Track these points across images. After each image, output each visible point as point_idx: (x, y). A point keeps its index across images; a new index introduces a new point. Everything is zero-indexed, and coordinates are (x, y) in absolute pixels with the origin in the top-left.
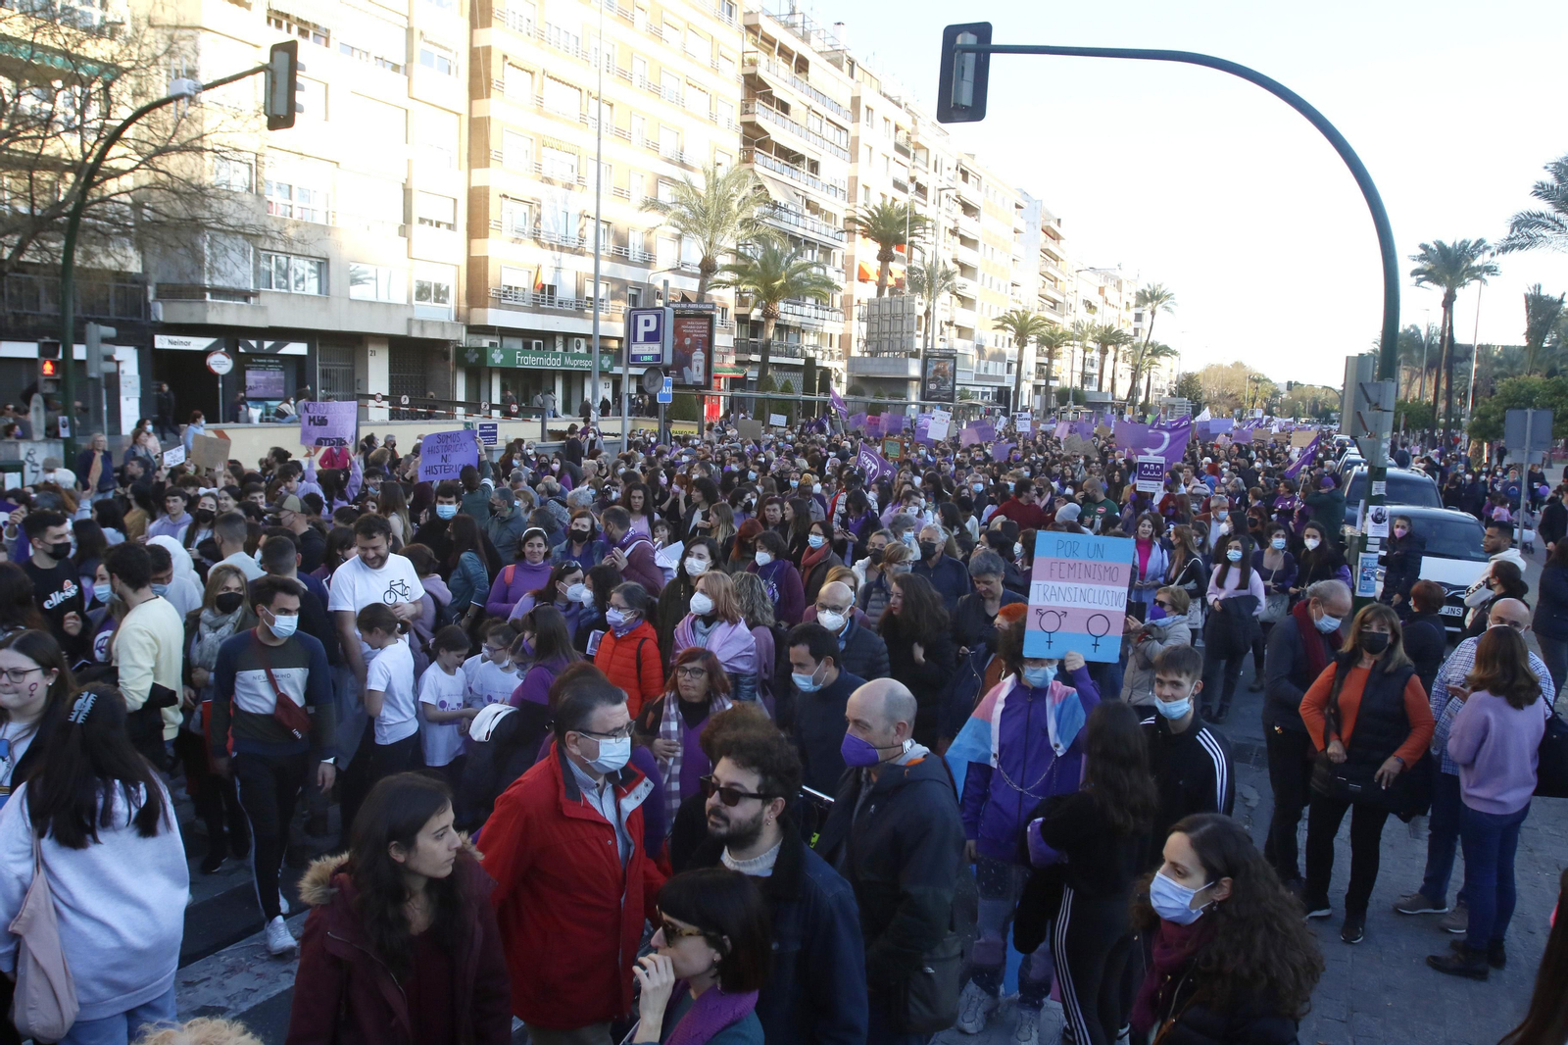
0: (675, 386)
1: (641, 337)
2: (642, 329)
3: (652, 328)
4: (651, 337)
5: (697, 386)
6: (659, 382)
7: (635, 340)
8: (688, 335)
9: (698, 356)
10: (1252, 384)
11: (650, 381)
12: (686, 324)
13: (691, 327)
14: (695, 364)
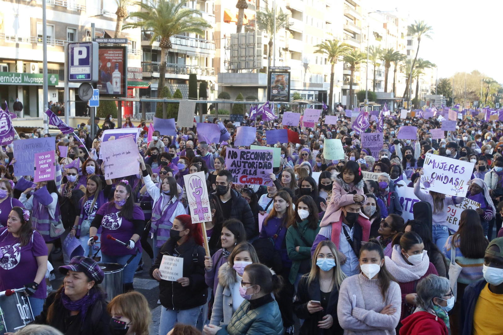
0: (101, 95)
1: (76, 62)
2: (77, 57)
3: (84, 56)
4: (84, 62)
5: (116, 95)
6: (89, 93)
7: (72, 64)
8: (109, 60)
9: (116, 74)
10: (487, 85)
11: (84, 92)
12: (107, 53)
13: (111, 55)
14: (114, 80)
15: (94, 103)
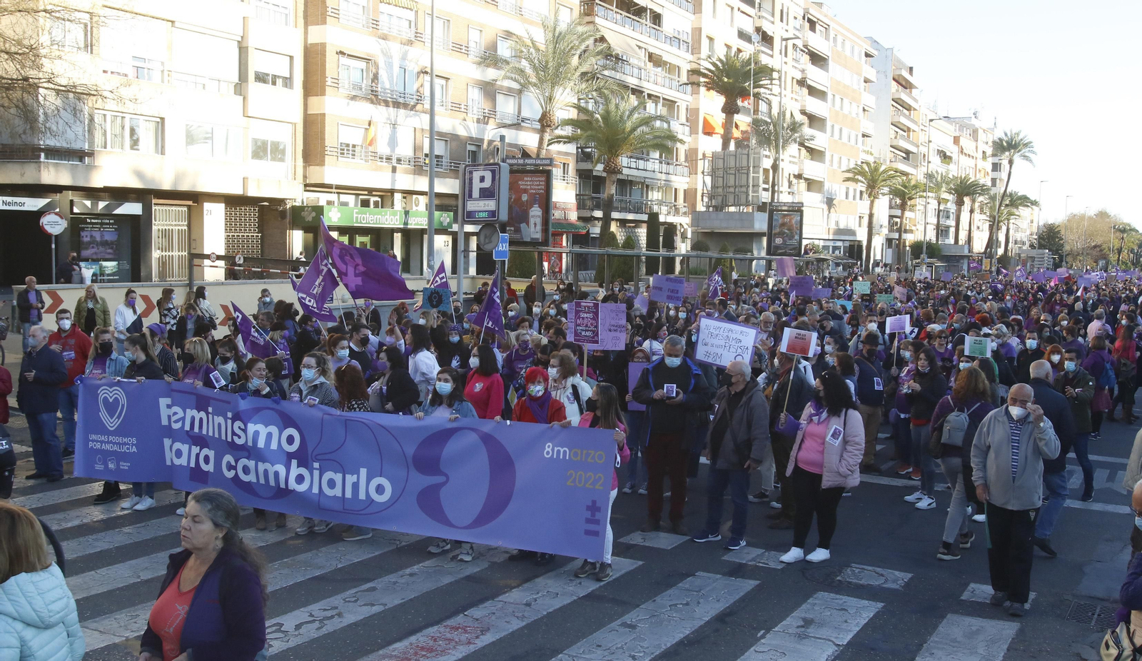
0: (512, 243)
1: (476, 194)
2: (477, 186)
4: (486, 194)
5: (534, 243)
6: (494, 238)
7: (470, 196)
8: (525, 191)
9: (536, 212)
10: (1119, 236)
11: (486, 237)
12: (523, 180)
13: (528, 183)
14: (532, 221)
15: (501, 253)
